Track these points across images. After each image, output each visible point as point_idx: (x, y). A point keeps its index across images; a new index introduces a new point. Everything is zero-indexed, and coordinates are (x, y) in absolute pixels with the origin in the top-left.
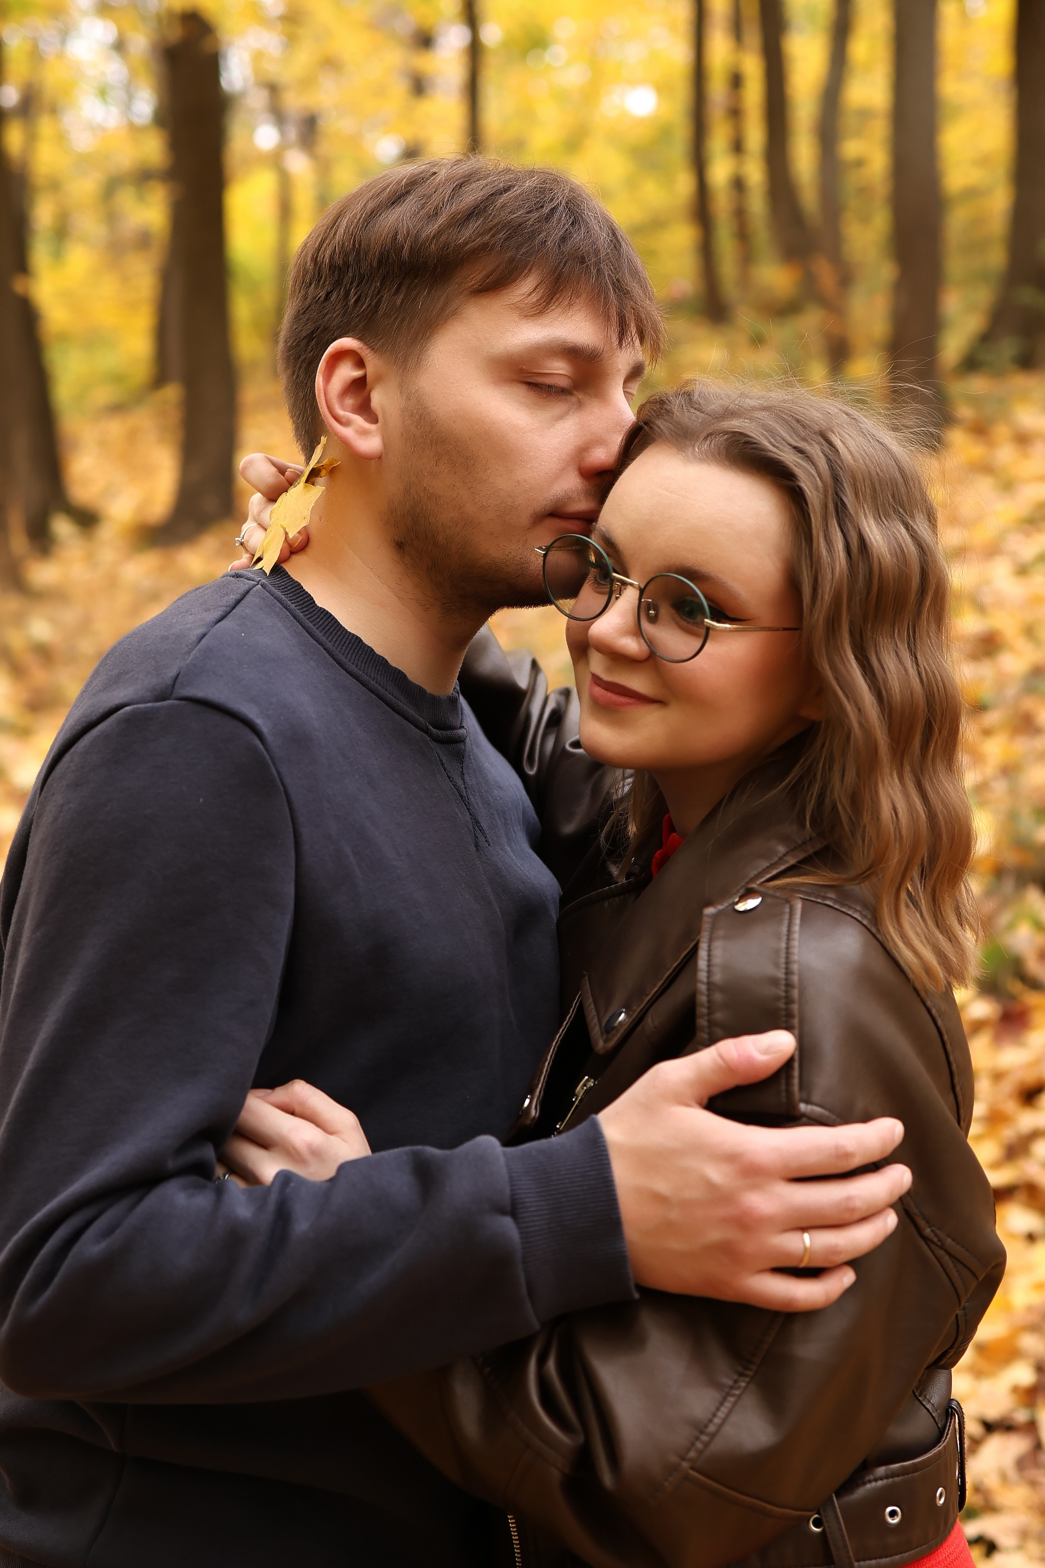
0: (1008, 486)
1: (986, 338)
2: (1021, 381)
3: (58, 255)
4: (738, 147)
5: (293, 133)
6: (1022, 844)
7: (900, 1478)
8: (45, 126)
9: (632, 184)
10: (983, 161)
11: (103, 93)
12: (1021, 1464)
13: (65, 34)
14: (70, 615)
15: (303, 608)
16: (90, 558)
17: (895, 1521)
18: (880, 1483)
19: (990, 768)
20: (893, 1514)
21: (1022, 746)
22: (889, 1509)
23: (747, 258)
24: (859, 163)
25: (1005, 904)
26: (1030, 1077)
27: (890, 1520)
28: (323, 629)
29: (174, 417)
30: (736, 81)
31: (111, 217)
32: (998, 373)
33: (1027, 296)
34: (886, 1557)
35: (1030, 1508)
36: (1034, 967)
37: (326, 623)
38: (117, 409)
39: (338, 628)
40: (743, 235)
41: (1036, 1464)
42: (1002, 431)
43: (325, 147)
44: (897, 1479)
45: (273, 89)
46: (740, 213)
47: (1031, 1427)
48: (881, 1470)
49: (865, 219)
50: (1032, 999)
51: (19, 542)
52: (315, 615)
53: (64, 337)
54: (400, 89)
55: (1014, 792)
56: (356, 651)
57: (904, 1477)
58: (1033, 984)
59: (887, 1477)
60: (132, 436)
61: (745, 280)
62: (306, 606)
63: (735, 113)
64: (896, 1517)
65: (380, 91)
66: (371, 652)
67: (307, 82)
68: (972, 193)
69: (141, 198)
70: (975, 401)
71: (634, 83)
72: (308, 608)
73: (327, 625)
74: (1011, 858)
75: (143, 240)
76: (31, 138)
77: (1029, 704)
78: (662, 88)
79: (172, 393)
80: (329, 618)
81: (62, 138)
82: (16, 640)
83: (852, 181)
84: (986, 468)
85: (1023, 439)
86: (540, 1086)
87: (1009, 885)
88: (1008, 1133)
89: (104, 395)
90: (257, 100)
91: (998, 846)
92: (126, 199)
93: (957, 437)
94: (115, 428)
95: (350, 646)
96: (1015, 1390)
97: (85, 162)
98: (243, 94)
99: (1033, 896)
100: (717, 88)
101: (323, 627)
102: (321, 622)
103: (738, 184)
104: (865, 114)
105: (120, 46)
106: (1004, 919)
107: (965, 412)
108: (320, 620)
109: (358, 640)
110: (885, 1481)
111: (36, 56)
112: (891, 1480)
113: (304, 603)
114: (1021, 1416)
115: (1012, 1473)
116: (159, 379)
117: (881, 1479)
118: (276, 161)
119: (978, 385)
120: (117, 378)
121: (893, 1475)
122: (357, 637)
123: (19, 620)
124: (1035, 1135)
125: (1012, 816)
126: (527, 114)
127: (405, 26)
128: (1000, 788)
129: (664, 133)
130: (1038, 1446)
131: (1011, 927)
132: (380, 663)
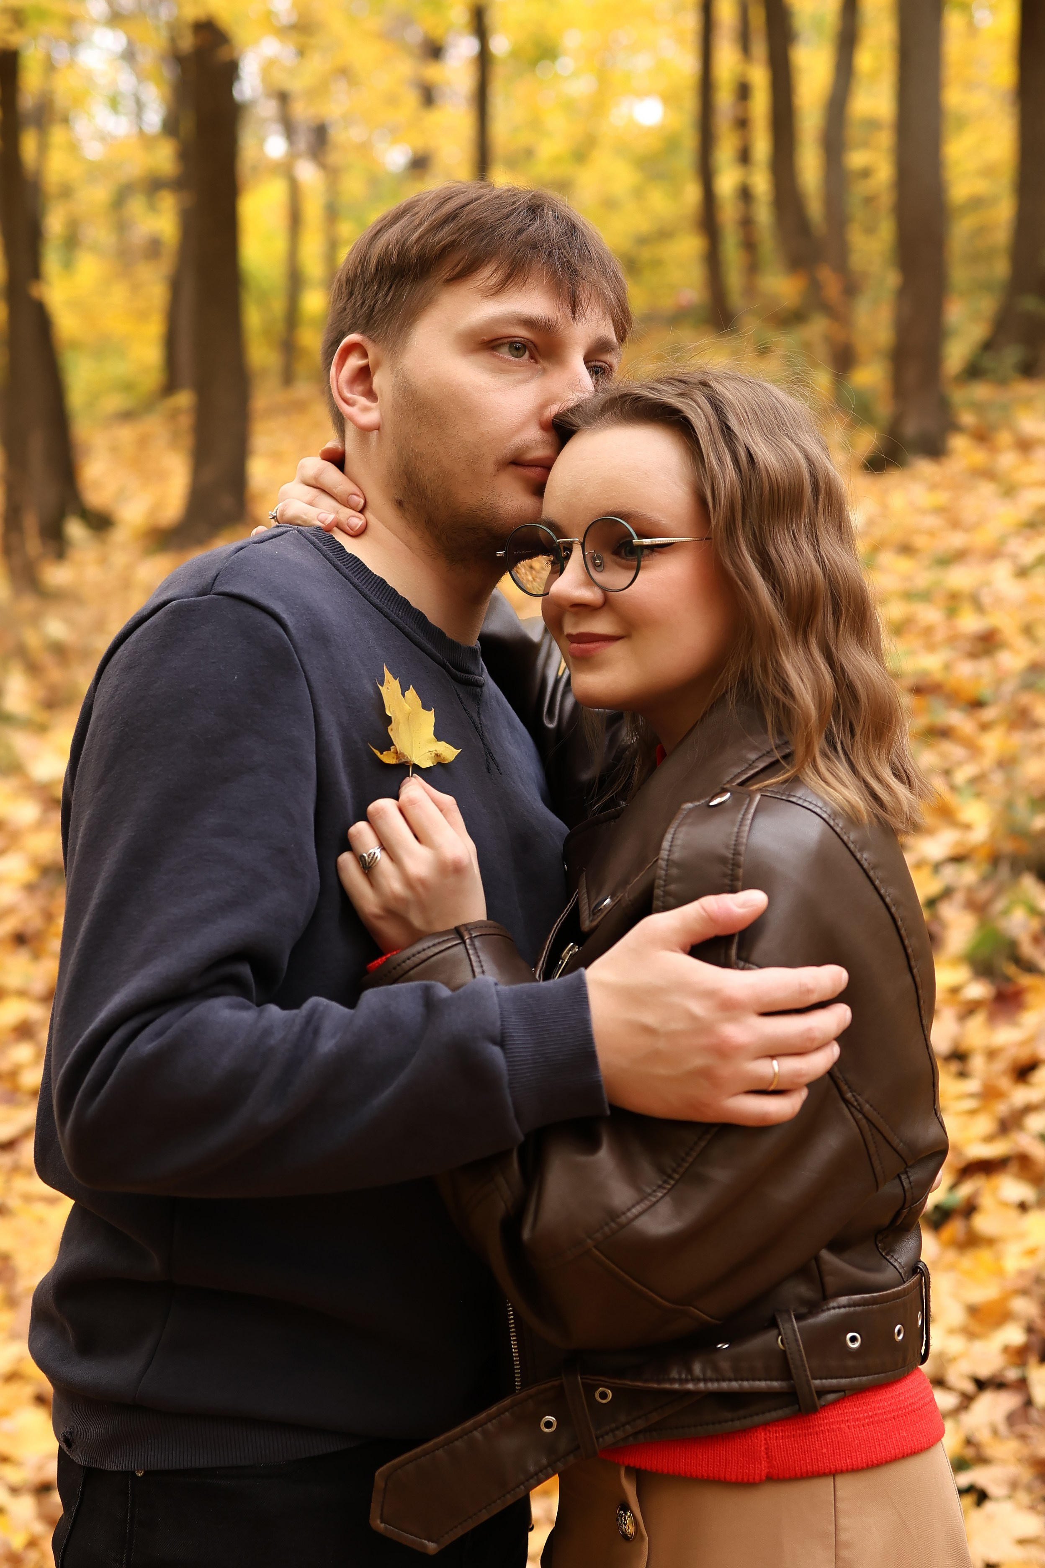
0: (1009, 491)
1: (988, 346)
2: (1024, 389)
3: (68, 264)
4: (744, 157)
5: (302, 143)
6: (1017, 832)
7: (861, 1308)
8: (58, 136)
9: (639, 193)
10: (988, 172)
11: (114, 103)
12: (1011, 1419)
13: (74, 44)
14: (84, 616)
15: (334, 552)
16: (103, 561)
17: (856, 1345)
18: (843, 1310)
19: (987, 761)
20: (853, 1339)
21: (1018, 739)
22: (850, 1335)
23: (753, 268)
24: (866, 173)
25: (1000, 891)
26: (1024, 1055)
27: (850, 1345)
28: (352, 569)
29: (186, 421)
30: (744, 91)
31: (122, 226)
32: (1002, 382)
33: (1030, 304)
34: (846, 1378)
35: (1020, 1460)
36: (1027, 949)
37: (355, 565)
38: (127, 416)
39: (365, 570)
40: (750, 245)
41: (1027, 1420)
42: (1004, 438)
43: (334, 158)
44: (857, 1308)
45: (283, 98)
46: (747, 223)
47: (1022, 1384)
48: (843, 1300)
49: (870, 230)
50: (1025, 980)
51: (33, 545)
52: (345, 558)
53: (75, 345)
54: (411, 99)
55: (1009, 782)
56: (380, 590)
57: (864, 1307)
58: (1030, 968)
59: (849, 1306)
60: (143, 442)
61: (750, 290)
62: (337, 552)
63: (743, 123)
64: (856, 1343)
65: (392, 100)
66: (394, 592)
67: (319, 91)
68: (977, 203)
69: (152, 207)
70: (979, 408)
71: (642, 94)
72: (339, 552)
73: (355, 567)
74: (1007, 846)
75: (154, 247)
76: (43, 147)
77: (1025, 699)
78: (669, 99)
79: (184, 399)
80: (357, 561)
81: (74, 148)
82: (32, 639)
83: (860, 189)
84: (988, 474)
85: (1025, 446)
86: (543, 959)
87: (1004, 872)
88: (1002, 1108)
89: (114, 402)
90: (267, 109)
91: (993, 835)
92: (137, 206)
93: (959, 443)
94: (126, 434)
95: (375, 585)
96: (1006, 1349)
97: (95, 171)
98: (253, 103)
99: (1029, 883)
100: (724, 98)
101: (352, 567)
102: (350, 564)
103: (745, 194)
104: (872, 124)
105: (129, 56)
106: (999, 905)
107: (968, 419)
108: (350, 563)
109: (383, 582)
110: (847, 1309)
111: (50, 67)
112: (852, 1309)
113: (335, 549)
114: (1012, 1374)
115: (1003, 1428)
116: (170, 387)
117: (844, 1307)
118: (286, 170)
119: (981, 391)
120: (127, 387)
121: (855, 1304)
122: (382, 579)
123: (35, 619)
124: (1029, 1109)
125: (1009, 805)
126: (535, 124)
127: (414, 36)
128: (997, 778)
129: (671, 144)
130: (1029, 1403)
131: (1006, 912)
132: (404, 603)
